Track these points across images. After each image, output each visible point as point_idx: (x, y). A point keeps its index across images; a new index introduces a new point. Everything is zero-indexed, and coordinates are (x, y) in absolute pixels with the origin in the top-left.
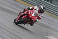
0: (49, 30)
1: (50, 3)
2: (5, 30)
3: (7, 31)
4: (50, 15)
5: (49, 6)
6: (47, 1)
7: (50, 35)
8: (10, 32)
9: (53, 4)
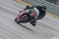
0: (53, 31)
1: (54, 4)
2: (9, 32)
3: (10, 32)
4: (54, 17)
5: (53, 8)
6: (51, 3)
7: (54, 36)
8: (13, 34)
9: (57, 6)
